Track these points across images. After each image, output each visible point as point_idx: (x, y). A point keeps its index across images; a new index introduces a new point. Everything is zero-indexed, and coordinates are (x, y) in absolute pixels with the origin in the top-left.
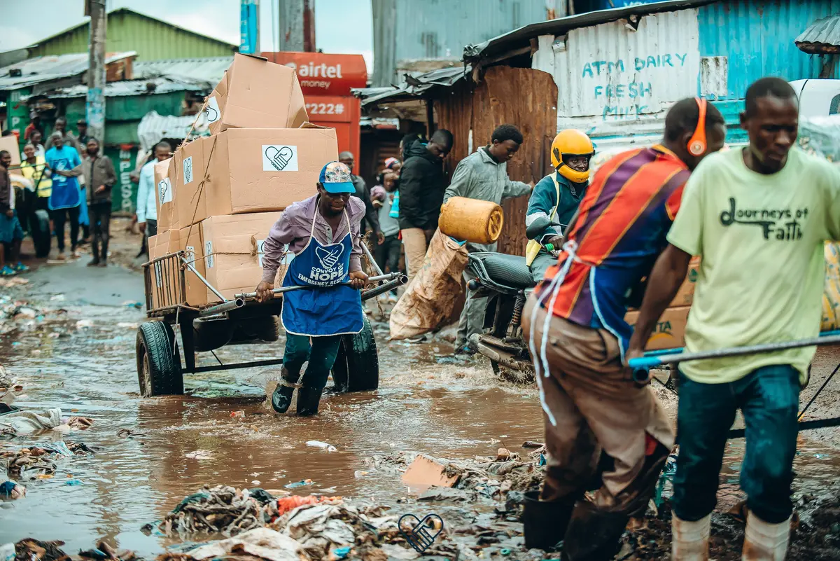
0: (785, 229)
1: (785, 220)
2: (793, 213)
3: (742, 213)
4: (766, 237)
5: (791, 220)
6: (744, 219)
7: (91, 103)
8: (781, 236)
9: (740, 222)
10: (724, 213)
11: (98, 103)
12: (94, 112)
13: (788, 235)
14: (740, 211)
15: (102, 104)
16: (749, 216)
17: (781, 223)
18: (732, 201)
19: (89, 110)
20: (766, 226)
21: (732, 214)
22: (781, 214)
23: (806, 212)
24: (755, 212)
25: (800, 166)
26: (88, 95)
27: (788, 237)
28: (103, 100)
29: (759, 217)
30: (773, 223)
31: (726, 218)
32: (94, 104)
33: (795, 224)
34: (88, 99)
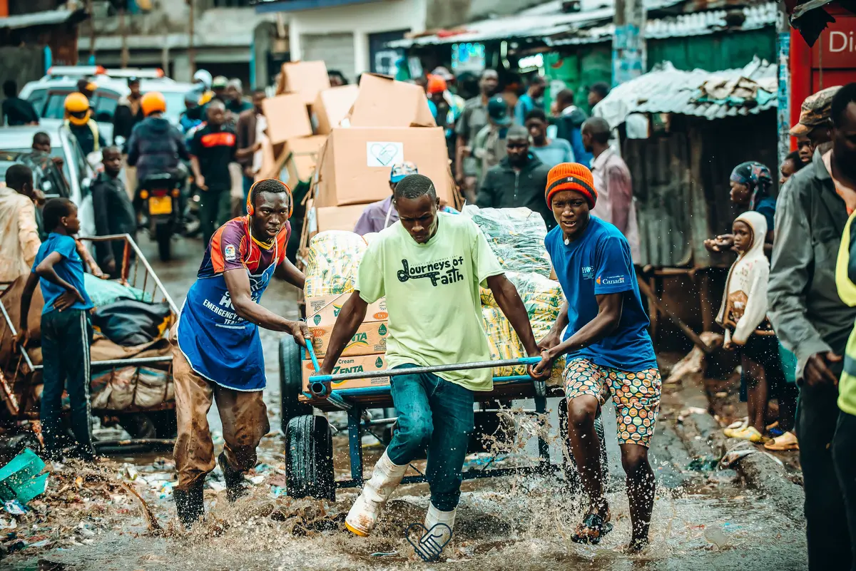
0: (447, 275)
1: (445, 269)
2: (451, 263)
3: (414, 270)
4: (435, 284)
5: (451, 268)
6: (416, 274)
7: (620, 51)
8: (445, 282)
9: (413, 277)
10: (400, 272)
11: (631, 51)
12: (624, 67)
13: (451, 279)
14: (412, 269)
15: (640, 52)
16: (419, 272)
17: (443, 272)
18: (405, 262)
19: (617, 63)
20: (433, 278)
21: (406, 272)
22: (442, 266)
23: (461, 260)
24: (423, 268)
25: (447, 227)
26: (615, 39)
27: (451, 282)
28: (643, 46)
29: (426, 271)
30: (438, 273)
31: (402, 275)
32: (626, 53)
33: (454, 270)
34: (616, 45)
